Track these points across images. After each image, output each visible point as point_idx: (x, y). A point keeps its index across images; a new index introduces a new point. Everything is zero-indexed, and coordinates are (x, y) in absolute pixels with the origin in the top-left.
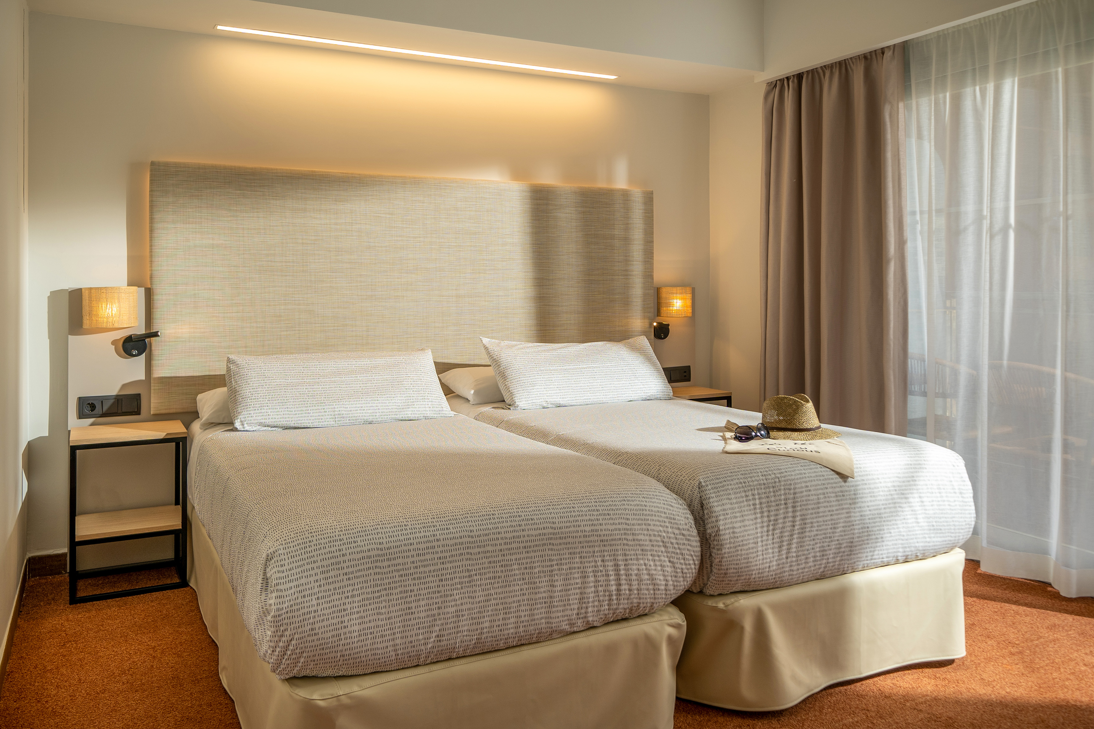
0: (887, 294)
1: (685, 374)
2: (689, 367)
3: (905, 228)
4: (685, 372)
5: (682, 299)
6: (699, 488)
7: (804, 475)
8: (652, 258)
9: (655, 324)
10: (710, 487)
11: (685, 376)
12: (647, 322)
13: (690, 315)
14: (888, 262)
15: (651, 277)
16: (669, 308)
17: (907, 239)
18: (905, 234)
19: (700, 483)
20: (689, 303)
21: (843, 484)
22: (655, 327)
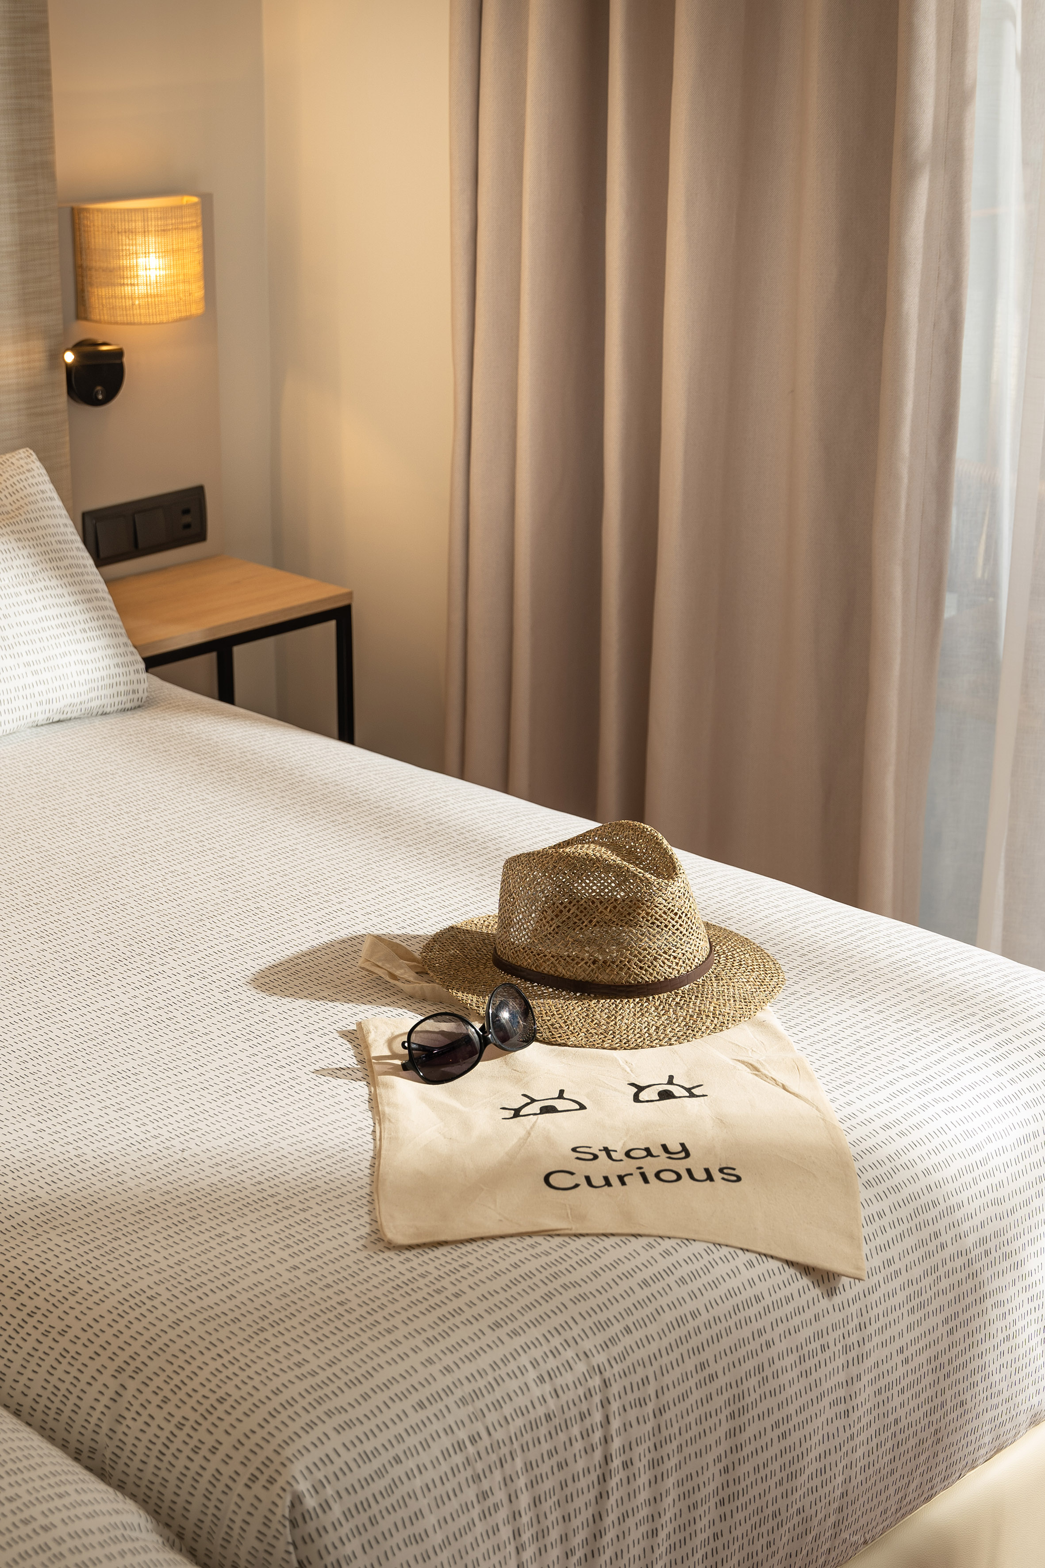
0: (900, 295)
1: (187, 519)
2: (198, 493)
3: (970, 45)
4: (186, 512)
5: (166, 253)
6: (294, 1524)
7: (692, 1324)
8: (45, 93)
9: (69, 357)
10: (337, 1510)
11: (187, 526)
12: (38, 349)
13: (197, 309)
14: (910, 176)
15: (46, 169)
16: (118, 290)
17: (974, 87)
18: (969, 68)
19: (297, 1500)
20: (193, 264)
21: (825, 1303)
22: (69, 369)
